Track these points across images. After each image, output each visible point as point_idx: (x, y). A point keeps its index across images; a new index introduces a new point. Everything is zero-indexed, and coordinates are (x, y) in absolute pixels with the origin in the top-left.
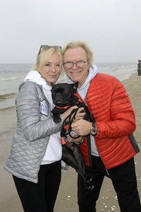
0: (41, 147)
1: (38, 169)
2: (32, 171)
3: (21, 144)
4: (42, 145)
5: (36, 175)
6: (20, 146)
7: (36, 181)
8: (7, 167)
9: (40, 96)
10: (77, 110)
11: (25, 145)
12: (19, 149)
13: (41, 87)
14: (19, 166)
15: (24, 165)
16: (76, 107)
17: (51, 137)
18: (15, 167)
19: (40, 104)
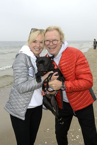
1: (25, 111)
2: (21, 112)
3: (15, 94)
4: (28, 96)
7: (23, 119)
9: (29, 64)
11: (18, 95)
13: (29, 58)
17: (35, 91)
19: (28, 69)
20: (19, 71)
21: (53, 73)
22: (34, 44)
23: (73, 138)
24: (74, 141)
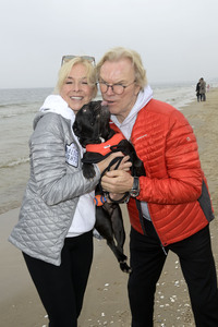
0: (66, 213)
1: (61, 246)
3: (37, 207)
4: (67, 209)
5: (59, 254)
6: (34, 210)
7: (57, 263)
8: (13, 240)
9: (67, 138)
10: (121, 158)
11: (43, 209)
12: (33, 214)
13: (69, 124)
14: (34, 240)
15: (41, 239)
17: (81, 198)
18: (26, 240)
19: (66, 149)
20: (47, 154)
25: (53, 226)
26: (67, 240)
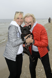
0: (17, 49)
1: (16, 56)
2: (14, 57)
3: (10, 47)
5: (15, 58)
6: (9, 48)
7: (15, 61)
8: (4, 55)
9: (17, 31)
11: (11, 48)
12: (9, 49)
13: (17, 27)
14: (9, 55)
15: (11, 55)
16: (30, 35)
18: (7, 55)
19: (17, 33)
20: (13, 35)
21: (30, 36)
22: (18, 20)
23: (39, 70)
24: (40, 72)
25: (14, 52)
26: (17, 55)
